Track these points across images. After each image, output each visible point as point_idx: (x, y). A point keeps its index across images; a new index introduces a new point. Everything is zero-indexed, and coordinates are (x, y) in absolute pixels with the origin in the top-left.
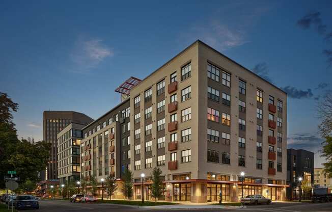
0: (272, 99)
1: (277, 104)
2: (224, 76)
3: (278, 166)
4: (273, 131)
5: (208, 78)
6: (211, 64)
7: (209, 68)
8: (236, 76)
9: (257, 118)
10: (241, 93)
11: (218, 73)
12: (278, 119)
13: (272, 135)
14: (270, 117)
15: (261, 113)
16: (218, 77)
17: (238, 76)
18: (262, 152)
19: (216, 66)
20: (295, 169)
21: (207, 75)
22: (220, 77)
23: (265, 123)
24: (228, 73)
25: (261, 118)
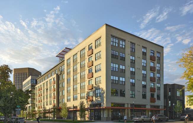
0: (153, 52)
1: (157, 55)
2: (121, 42)
3: (157, 96)
4: (154, 73)
5: (111, 45)
6: (113, 37)
7: (112, 39)
8: (129, 41)
9: (143, 66)
10: (131, 51)
11: (117, 41)
12: (157, 64)
13: (153, 76)
14: (152, 64)
15: (145, 62)
16: (117, 44)
17: (130, 41)
18: (146, 87)
19: (116, 38)
20: (170, 97)
21: (111, 43)
22: (119, 44)
23: (148, 69)
24: (124, 40)
25: (145, 65)
